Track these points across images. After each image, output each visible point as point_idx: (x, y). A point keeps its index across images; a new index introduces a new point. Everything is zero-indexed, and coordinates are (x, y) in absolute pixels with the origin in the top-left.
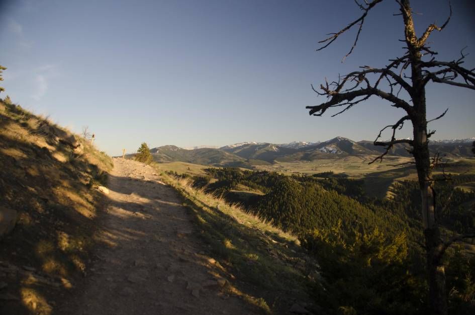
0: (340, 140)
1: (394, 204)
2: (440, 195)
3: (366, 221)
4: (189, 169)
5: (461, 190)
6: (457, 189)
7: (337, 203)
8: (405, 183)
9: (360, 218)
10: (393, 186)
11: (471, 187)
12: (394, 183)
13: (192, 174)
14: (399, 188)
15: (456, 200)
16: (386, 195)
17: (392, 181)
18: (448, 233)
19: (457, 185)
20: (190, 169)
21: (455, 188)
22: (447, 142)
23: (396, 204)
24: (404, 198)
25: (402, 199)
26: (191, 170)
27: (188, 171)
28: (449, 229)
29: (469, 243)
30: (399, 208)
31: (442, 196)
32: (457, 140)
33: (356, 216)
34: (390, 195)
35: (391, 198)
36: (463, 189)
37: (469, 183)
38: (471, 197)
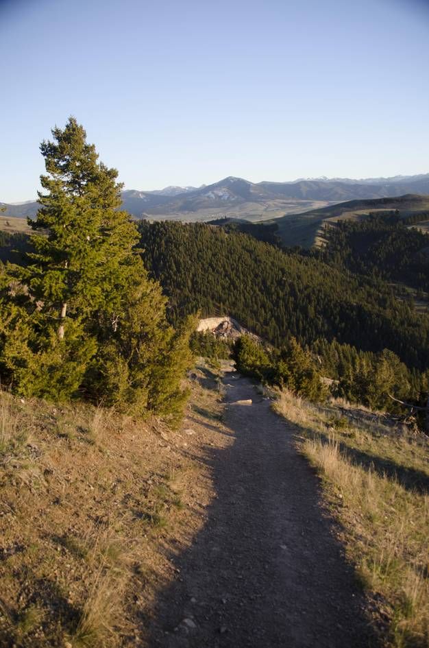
0: (232, 181)
1: (328, 254)
2: (390, 238)
3: (299, 277)
4: (8, 224)
5: (419, 230)
6: (413, 228)
7: (250, 252)
8: (339, 224)
9: (290, 274)
10: (322, 229)
12: (323, 226)
13: (13, 231)
14: (330, 232)
15: (413, 244)
16: (315, 242)
17: (320, 222)
18: (409, 291)
19: (410, 224)
20: (10, 224)
21: (409, 228)
22: (370, 182)
23: (330, 253)
24: (341, 245)
25: (339, 247)
26: (11, 226)
27: (7, 228)
28: (409, 286)
30: (336, 260)
31: (393, 240)
32: (382, 179)
33: (282, 270)
34: (319, 242)
35: (322, 246)
36: (421, 230)
37: (424, 221)
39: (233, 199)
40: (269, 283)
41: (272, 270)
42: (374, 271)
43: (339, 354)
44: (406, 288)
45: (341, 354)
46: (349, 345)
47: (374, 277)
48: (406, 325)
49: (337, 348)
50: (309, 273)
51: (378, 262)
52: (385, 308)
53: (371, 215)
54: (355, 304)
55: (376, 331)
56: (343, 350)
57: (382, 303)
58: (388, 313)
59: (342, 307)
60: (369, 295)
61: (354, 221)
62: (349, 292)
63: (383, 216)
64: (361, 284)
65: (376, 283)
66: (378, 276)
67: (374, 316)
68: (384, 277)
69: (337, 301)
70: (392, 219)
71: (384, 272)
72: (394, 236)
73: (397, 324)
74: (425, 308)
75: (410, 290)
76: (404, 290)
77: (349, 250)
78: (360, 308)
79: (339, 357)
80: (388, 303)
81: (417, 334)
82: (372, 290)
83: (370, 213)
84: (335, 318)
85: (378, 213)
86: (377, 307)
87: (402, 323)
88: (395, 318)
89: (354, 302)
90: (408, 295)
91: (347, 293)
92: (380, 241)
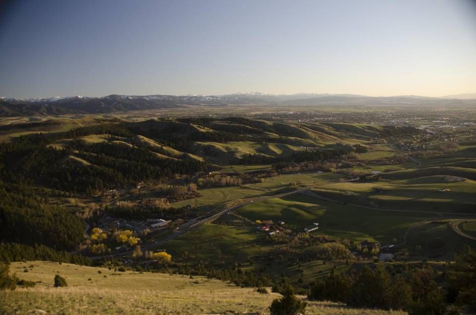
2: (34, 155)
5: (54, 147)
6: (50, 147)
11: (62, 144)
15: (50, 158)
19: (49, 143)
21: (48, 146)
31: (36, 156)
36: (56, 147)
37: (60, 140)
38: (64, 154)
42: (21, 179)
44: (45, 189)
51: (25, 172)
53: (21, 137)
61: (7, 142)
63: (30, 138)
65: (21, 189)
70: (36, 139)
71: (29, 179)
72: (37, 153)
75: (48, 190)
76: (43, 191)
83: (20, 136)
85: (26, 136)
92: (26, 157)
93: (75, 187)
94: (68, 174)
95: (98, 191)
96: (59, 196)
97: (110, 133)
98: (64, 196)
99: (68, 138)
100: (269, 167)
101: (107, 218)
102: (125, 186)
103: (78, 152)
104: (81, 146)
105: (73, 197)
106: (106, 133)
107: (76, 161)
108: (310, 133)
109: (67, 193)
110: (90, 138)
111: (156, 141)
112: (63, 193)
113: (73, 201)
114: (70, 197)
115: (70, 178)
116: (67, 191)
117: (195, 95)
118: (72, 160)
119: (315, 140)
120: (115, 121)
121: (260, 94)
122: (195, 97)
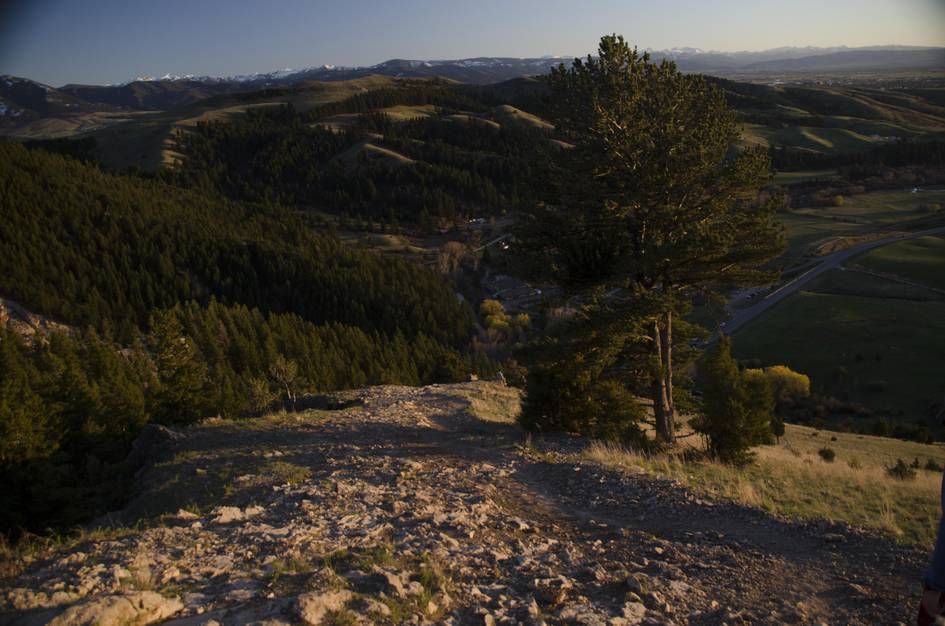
1: (187, 176)
2: (285, 142)
3: (136, 209)
5: (327, 128)
6: (318, 127)
8: (200, 127)
9: (117, 204)
10: (173, 138)
11: (341, 123)
12: (174, 132)
14: (185, 141)
15: (321, 149)
16: (163, 158)
17: (170, 128)
18: (327, 220)
19: (310, 121)
21: (313, 126)
22: (242, 80)
23: (191, 174)
24: (208, 161)
25: (204, 164)
29: (377, 232)
30: (201, 183)
31: (290, 145)
32: (259, 75)
33: (102, 199)
34: (169, 157)
35: (175, 164)
36: (329, 127)
37: (334, 116)
38: (351, 139)
39: (18, 114)
40: (76, 224)
41: (80, 199)
42: (267, 195)
43: (226, 324)
44: (323, 215)
45: (232, 326)
46: (245, 307)
47: (268, 203)
48: (336, 266)
49: (221, 316)
50: (155, 200)
51: (272, 180)
52: (296, 244)
53: (250, 112)
54: (245, 243)
55: (288, 283)
56: (234, 317)
57: (290, 237)
58: (303, 251)
59: (222, 250)
60: (265, 228)
61: (224, 122)
62: (231, 226)
63: (269, 113)
64: (248, 216)
65: (272, 212)
66: (276, 201)
67: (280, 258)
68: (284, 203)
69: (211, 243)
70: (284, 115)
71: (284, 194)
72: (290, 139)
73: (322, 266)
74: (356, 241)
75: (328, 218)
76: (319, 219)
77: (222, 167)
78: (253, 248)
79: (229, 332)
80: (299, 237)
81: (356, 277)
82: (269, 221)
83: (248, 110)
84: (213, 272)
85: (260, 110)
86: (282, 242)
87: (330, 264)
88: (317, 258)
89: (242, 240)
90: (327, 226)
91: (227, 228)
92: (270, 148)
93: (392, 210)
94: (371, 182)
95: (444, 219)
96: (359, 230)
97: (436, 102)
98: (370, 229)
99: (351, 112)
100: (832, 175)
101: (498, 278)
102: (504, 211)
103: (381, 136)
104: (383, 125)
105: (391, 233)
106: (429, 103)
107: (382, 155)
108: (880, 109)
109: (377, 226)
110: (398, 112)
111: (543, 119)
112: (365, 224)
113: (394, 240)
114: (383, 231)
115: (374, 191)
116: (377, 220)
117: (556, 57)
118: (370, 150)
119: (896, 121)
120: (437, 84)
121: (694, 50)
122: (557, 60)
